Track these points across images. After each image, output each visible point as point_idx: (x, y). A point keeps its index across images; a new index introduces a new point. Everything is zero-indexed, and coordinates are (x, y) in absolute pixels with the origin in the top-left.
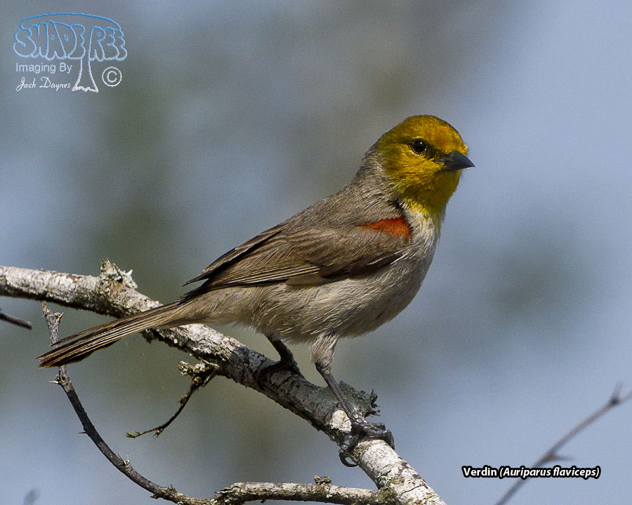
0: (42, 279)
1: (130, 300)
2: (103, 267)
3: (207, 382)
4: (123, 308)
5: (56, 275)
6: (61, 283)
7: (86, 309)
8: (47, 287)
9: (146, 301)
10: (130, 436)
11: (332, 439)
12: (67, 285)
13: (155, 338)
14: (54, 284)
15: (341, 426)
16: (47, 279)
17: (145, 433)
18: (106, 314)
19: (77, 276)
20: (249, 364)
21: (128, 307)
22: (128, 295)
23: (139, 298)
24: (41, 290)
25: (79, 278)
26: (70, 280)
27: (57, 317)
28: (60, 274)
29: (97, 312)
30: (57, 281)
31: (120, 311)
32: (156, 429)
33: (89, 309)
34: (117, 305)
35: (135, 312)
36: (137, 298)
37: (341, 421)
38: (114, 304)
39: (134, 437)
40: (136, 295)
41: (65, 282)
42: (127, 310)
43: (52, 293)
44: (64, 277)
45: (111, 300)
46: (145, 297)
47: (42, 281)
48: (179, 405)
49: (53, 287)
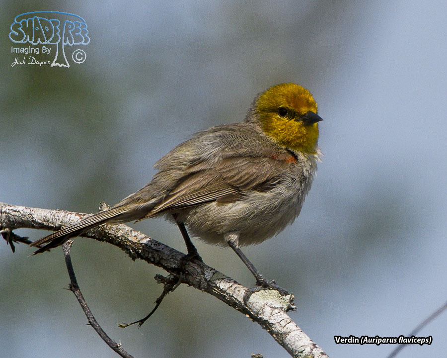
0: (58, 216)
1: (120, 231)
2: (101, 207)
3: (175, 288)
4: (115, 236)
5: (67, 213)
6: (71, 219)
7: (89, 237)
8: (61, 222)
9: (131, 231)
10: (121, 326)
11: (263, 328)
12: (75, 220)
13: (138, 258)
14: (66, 220)
15: (270, 319)
16: (62, 216)
17: (131, 324)
18: (103, 241)
19: (83, 214)
20: (204, 275)
21: (118, 236)
22: (119, 227)
23: (127, 229)
24: (57, 224)
25: (84, 215)
26: (78, 217)
27: (69, 243)
28: (70, 212)
29: (97, 239)
30: (69, 218)
31: (114, 238)
32: (139, 321)
33: (91, 237)
34: (111, 234)
35: (123, 239)
36: (125, 229)
37: (269, 315)
38: (109, 234)
39: (124, 327)
40: (124, 227)
41: (74, 219)
42: (118, 237)
43: (65, 226)
44: (73, 215)
45: (106, 231)
46: (130, 229)
47: (58, 218)
48: (156, 304)
49: (65, 221)
